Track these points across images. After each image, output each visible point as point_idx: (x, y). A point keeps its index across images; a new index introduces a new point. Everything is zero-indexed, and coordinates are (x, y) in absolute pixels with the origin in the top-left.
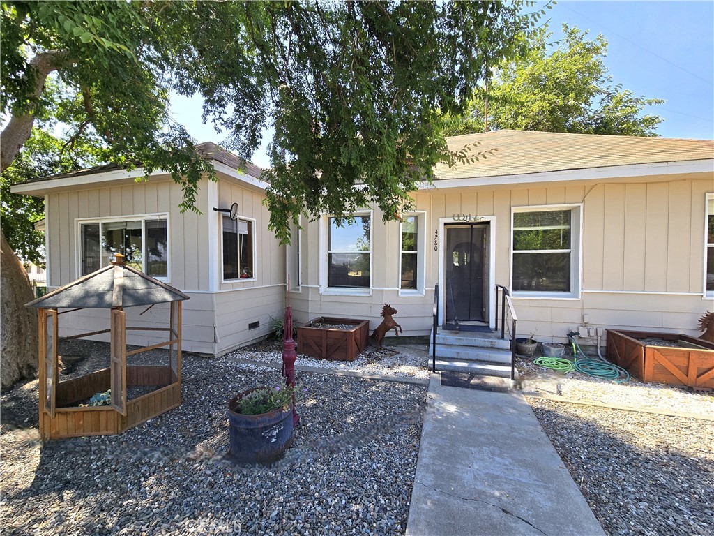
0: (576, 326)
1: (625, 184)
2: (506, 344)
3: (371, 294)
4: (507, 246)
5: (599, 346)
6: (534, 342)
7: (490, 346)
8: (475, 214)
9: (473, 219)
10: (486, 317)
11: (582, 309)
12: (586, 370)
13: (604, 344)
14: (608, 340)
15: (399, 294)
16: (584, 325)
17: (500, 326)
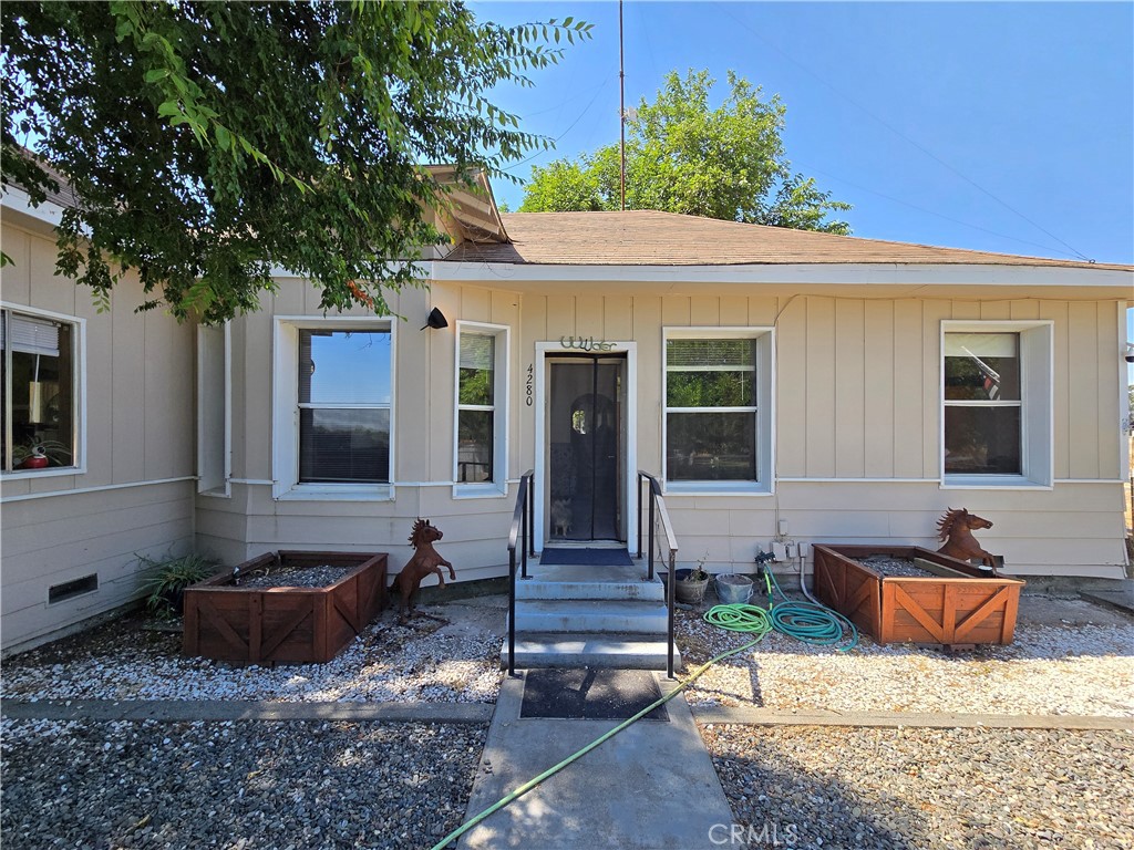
0: (767, 541)
1: (835, 298)
2: (657, 590)
3: (393, 495)
4: (657, 398)
5: (802, 574)
6: (703, 576)
7: (629, 597)
8: (601, 337)
9: (596, 347)
10: (623, 532)
11: (777, 510)
12: (791, 627)
13: (810, 570)
14: (816, 563)
15: (455, 494)
16: (780, 538)
17: (645, 549)
